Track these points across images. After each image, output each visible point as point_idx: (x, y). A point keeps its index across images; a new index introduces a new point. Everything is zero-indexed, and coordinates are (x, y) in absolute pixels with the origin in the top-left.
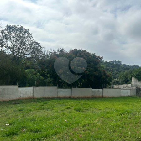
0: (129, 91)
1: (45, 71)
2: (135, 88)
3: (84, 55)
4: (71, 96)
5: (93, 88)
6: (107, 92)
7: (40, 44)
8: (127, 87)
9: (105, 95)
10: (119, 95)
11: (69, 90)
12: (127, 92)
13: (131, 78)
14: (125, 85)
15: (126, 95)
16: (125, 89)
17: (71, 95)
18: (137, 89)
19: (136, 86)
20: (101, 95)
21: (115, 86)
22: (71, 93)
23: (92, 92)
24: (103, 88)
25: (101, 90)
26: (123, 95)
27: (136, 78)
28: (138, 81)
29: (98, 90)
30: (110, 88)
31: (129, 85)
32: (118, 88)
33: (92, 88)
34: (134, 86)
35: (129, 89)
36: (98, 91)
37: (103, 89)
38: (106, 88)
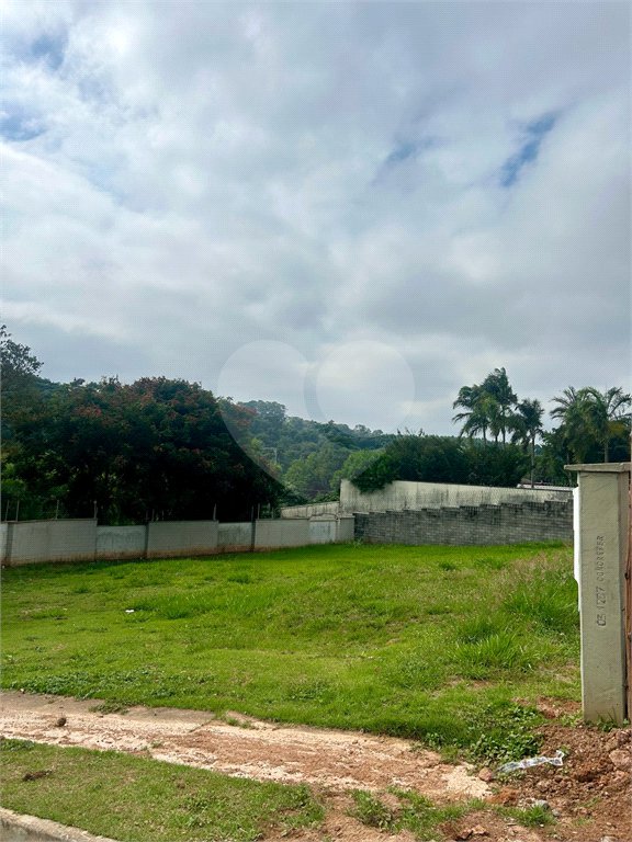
0: (333, 524)
1: (38, 459)
2: (350, 515)
3: (197, 405)
4: (145, 553)
5: (222, 521)
6: (268, 532)
7: (30, 354)
8: (324, 512)
9: (260, 542)
10: (302, 542)
11: (140, 529)
12: (326, 529)
13: (340, 482)
14: (321, 507)
15: (324, 539)
16: (317, 518)
17: (146, 547)
18: (356, 520)
19: (355, 508)
20: (247, 542)
21: (287, 512)
22: (143, 541)
23: (220, 533)
24: (255, 517)
25: (246, 526)
26: (315, 539)
27: (354, 482)
28: (359, 492)
29: (237, 525)
30: (269, 517)
31: (333, 506)
32: (296, 518)
33: (217, 518)
34: (347, 510)
35: (332, 518)
36: (239, 530)
37: (254, 522)
38: (263, 517)
